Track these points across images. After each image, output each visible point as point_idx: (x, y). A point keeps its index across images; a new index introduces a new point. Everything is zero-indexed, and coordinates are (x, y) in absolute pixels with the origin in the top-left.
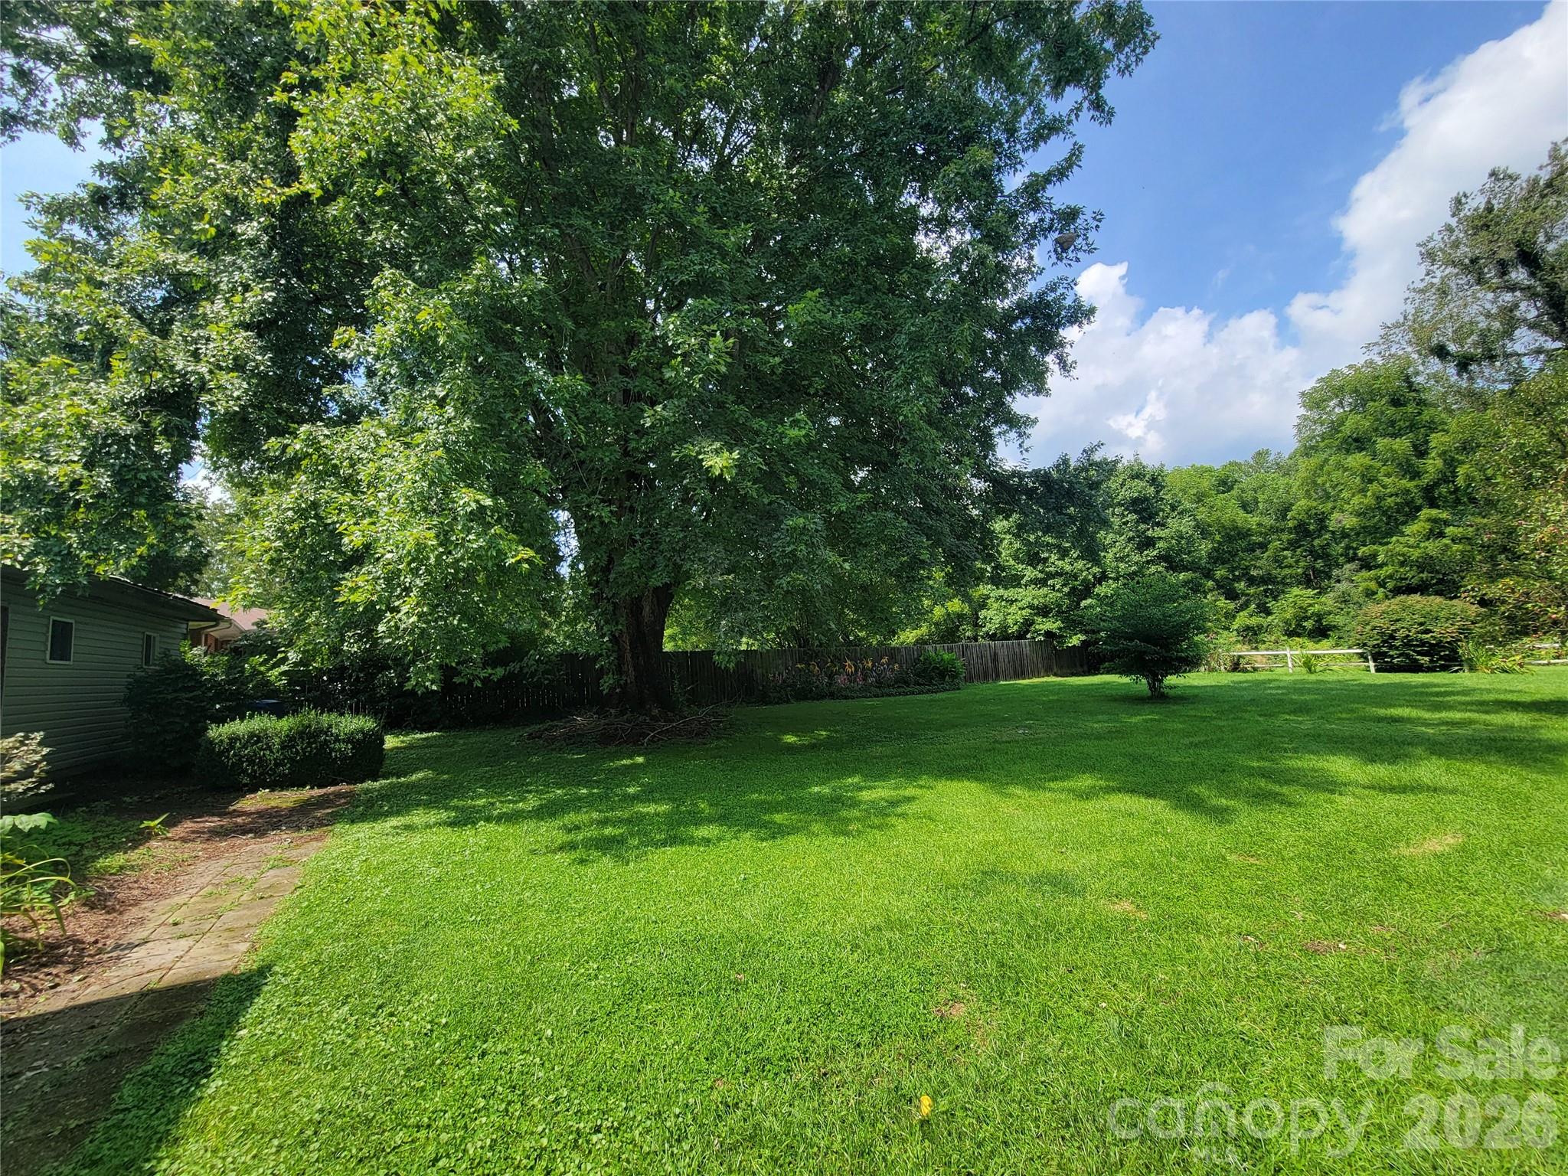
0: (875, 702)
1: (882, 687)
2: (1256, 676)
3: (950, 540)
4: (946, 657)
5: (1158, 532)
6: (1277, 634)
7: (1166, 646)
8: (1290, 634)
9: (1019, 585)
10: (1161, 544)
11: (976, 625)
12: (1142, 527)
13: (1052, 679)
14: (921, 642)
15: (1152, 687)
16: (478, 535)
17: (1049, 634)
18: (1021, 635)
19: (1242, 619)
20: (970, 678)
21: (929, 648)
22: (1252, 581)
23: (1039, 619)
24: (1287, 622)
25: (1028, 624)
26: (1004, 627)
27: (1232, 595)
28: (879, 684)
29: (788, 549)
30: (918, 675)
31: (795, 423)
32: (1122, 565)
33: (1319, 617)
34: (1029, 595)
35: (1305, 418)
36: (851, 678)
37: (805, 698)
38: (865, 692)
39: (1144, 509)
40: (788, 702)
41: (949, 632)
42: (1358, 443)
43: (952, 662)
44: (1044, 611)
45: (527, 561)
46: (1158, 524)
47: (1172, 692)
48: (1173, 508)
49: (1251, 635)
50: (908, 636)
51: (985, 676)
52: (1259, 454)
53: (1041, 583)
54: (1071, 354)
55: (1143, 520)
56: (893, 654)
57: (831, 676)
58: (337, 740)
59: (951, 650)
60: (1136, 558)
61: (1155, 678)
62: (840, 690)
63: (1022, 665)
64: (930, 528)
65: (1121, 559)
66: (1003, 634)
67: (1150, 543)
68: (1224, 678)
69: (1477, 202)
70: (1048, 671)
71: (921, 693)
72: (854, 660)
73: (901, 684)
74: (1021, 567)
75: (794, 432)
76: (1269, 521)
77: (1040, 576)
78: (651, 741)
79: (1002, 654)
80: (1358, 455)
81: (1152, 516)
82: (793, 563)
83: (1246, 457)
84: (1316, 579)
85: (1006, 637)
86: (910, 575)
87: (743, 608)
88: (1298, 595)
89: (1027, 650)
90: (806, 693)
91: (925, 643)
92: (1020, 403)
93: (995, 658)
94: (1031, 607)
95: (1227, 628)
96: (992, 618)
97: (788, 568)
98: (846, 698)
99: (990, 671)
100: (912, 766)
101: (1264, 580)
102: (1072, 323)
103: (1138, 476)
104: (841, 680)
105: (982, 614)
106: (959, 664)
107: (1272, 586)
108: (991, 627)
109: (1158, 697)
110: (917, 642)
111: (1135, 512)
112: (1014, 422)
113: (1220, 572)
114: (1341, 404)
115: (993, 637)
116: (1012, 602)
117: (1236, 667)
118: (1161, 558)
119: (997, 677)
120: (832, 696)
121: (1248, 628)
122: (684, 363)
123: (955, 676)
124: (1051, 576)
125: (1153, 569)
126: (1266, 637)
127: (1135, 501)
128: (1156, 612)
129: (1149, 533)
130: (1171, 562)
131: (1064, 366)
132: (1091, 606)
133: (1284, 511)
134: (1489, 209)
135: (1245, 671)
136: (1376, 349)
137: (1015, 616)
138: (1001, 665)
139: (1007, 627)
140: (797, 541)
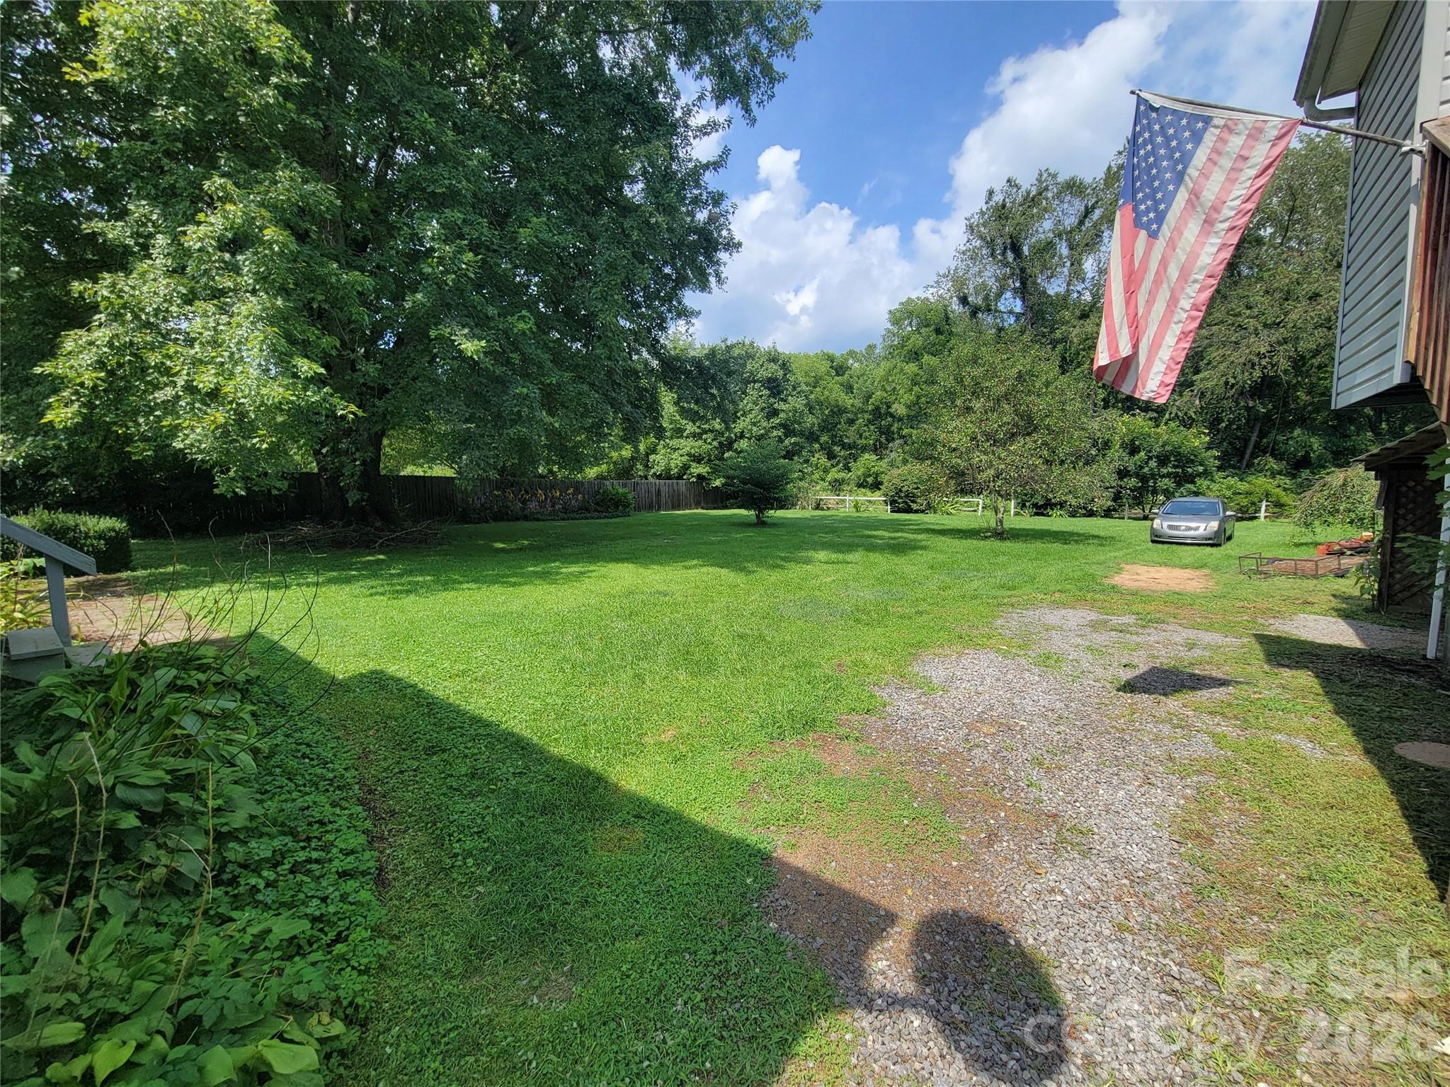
0: (563, 523)
1: (567, 512)
2: (827, 513)
3: (629, 408)
4: (621, 490)
5: (782, 406)
6: (853, 486)
7: (768, 490)
8: (860, 486)
9: (681, 437)
10: (782, 415)
11: (647, 466)
12: (772, 400)
13: (700, 511)
14: (601, 477)
15: (758, 516)
16: (314, 393)
17: (700, 477)
18: (680, 477)
19: (834, 474)
20: (638, 508)
21: (607, 483)
22: (844, 446)
23: (694, 465)
24: (859, 477)
25: (686, 467)
26: (668, 469)
27: (831, 456)
28: (565, 510)
29: (515, 410)
30: (598, 504)
31: (522, 318)
32: (755, 429)
33: (877, 475)
34: (688, 445)
35: (889, 331)
36: (542, 504)
37: (502, 519)
38: (554, 516)
39: (775, 387)
40: (487, 522)
41: (624, 472)
42: (915, 356)
43: (625, 495)
44: (698, 459)
45: (353, 413)
46: (782, 400)
47: (769, 520)
48: (794, 388)
49: (837, 486)
50: (592, 472)
51: (650, 507)
52: (870, 346)
53: (696, 436)
54: (725, 272)
55: (773, 395)
56: (578, 486)
57: (524, 502)
58: (87, 536)
59: (625, 485)
60: (765, 424)
61: (761, 511)
62: (532, 514)
63: (679, 500)
64: (614, 399)
65: (754, 424)
66: (666, 475)
67: (775, 413)
68: (809, 513)
69: (998, 198)
70: (698, 505)
71: (599, 518)
72: (545, 490)
73: (583, 510)
74: (684, 422)
75: (521, 325)
76: (858, 403)
77: (698, 431)
78: (381, 545)
79: (664, 490)
80: (911, 365)
81: (779, 393)
82: (517, 419)
83: (860, 348)
84: (878, 449)
85: (669, 477)
86: (597, 431)
87: (478, 448)
88: (869, 457)
89: (683, 489)
90: (502, 515)
91: (604, 478)
92: (690, 298)
93: (659, 493)
94: (689, 455)
95: (823, 480)
96: (660, 461)
97: (514, 422)
98: (538, 520)
99: (654, 503)
100: (594, 558)
101: (850, 447)
102: (726, 250)
103: (773, 360)
104: (533, 505)
105: (652, 457)
106: (630, 496)
107: (854, 451)
108: (658, 469)
109: (761, 523)
110: (597, 478)
111: (769, 388)
112: (684, 313)
113: (824, 439)
114: (910, 324)
115: (659, 477)
116: (675, 450)
117: (818, 507)
118: (782, 425)
119: (659, 509)
120: (526, 518)
121: (836, 480)
122: (439, 263)
123: (627, 505)
124: (705, 432)
125: (775, 433)
126: (845, 487)
127: (770, 380)
128: (763, 467)
129: (776, 406)
130: (788, 430)
131: (720, 280)
132: (730, 458)
133: (868, 397)
134: (1004, 206)
135: (822, 509)
136: (932, 290)
137: (677, 461)
138: (663, 499)
139: (670, 469)
140: (521, 405)
